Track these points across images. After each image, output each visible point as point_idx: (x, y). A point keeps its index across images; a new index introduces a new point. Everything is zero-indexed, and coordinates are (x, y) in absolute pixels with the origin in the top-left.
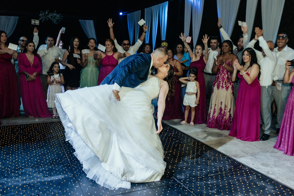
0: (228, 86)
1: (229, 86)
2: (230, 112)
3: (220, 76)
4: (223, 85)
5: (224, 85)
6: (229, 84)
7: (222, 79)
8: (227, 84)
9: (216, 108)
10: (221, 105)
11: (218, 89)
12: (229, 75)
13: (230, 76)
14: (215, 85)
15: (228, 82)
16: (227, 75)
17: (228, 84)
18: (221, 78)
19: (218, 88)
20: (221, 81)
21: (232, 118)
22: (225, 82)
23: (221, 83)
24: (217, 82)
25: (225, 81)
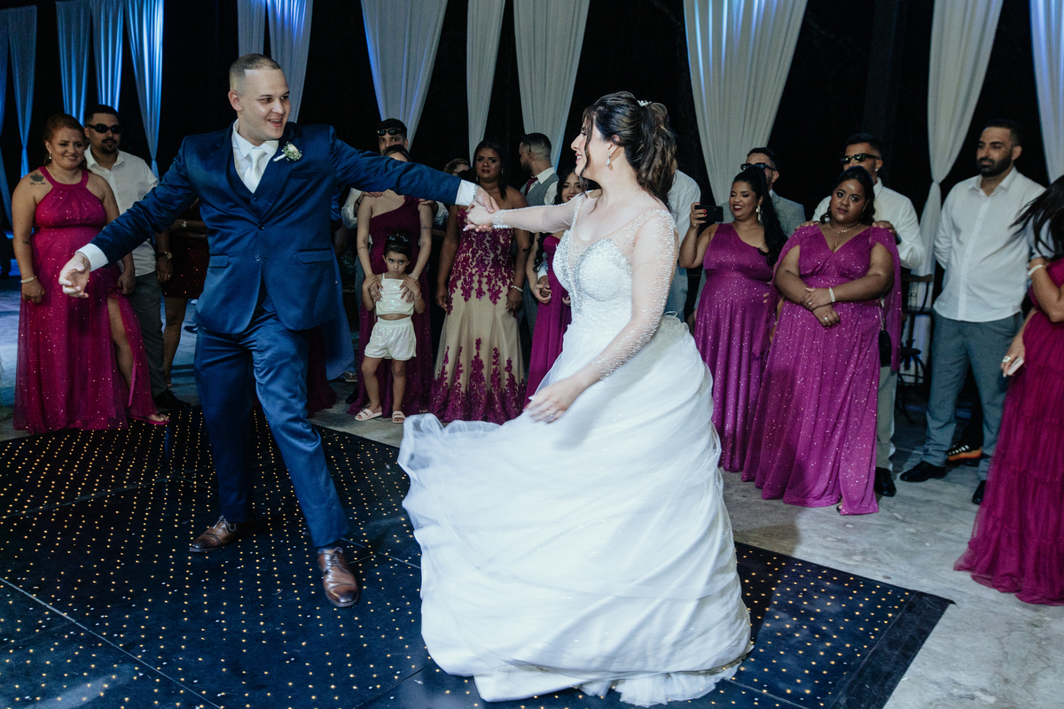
0: (497, 288)
1: (500, 287)
2: (509, 371)
3: (471, 256)
4: (480, 285)
5: (485, 287)
6: (500, 283)
7: (476, 266)
8: (493, 282)
9: (461, 361)
10: (478, 348)
11: (466, 300)
12: (499, 252)
13: (501, 257)
14: (457, 288)
15: (496, 276)
16: (492, 255)
17: (496, 282)
18: (474, 264)
19: (467, 295)
20: (474, 272)
21: (517, 388)
22: (489, 277)
23: (476, 278)
24: (462, 277)
25: (486, 273)
